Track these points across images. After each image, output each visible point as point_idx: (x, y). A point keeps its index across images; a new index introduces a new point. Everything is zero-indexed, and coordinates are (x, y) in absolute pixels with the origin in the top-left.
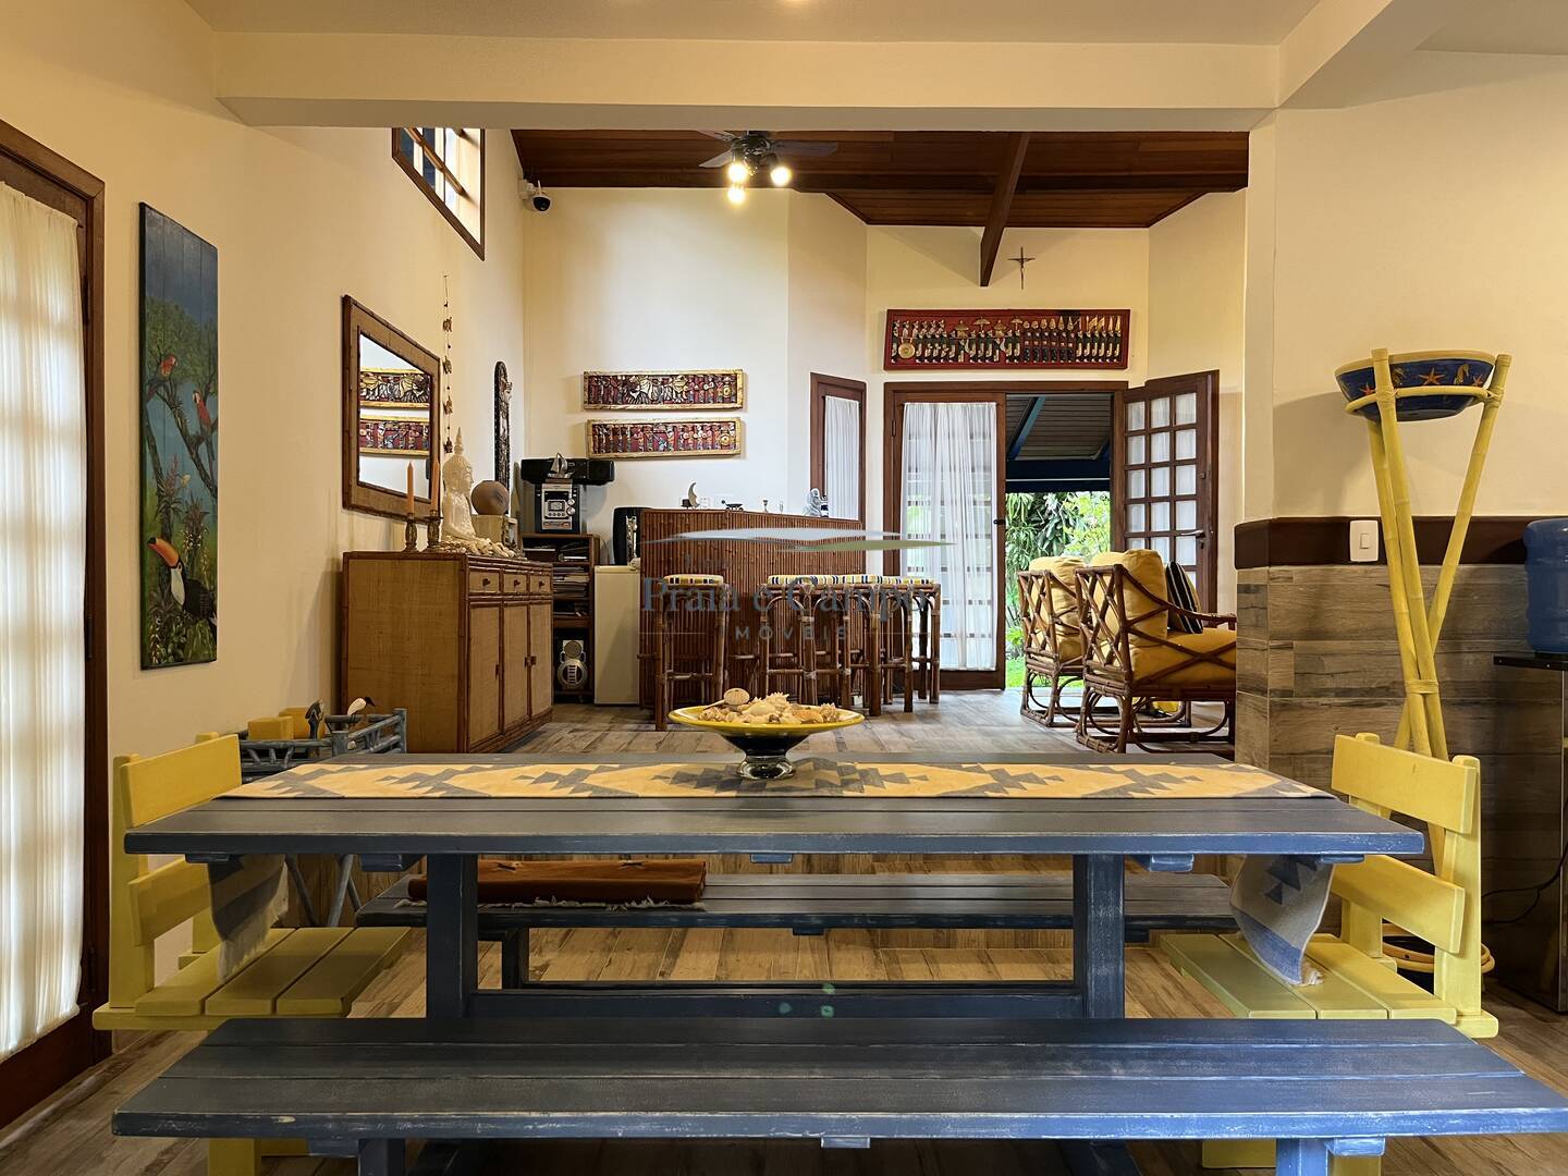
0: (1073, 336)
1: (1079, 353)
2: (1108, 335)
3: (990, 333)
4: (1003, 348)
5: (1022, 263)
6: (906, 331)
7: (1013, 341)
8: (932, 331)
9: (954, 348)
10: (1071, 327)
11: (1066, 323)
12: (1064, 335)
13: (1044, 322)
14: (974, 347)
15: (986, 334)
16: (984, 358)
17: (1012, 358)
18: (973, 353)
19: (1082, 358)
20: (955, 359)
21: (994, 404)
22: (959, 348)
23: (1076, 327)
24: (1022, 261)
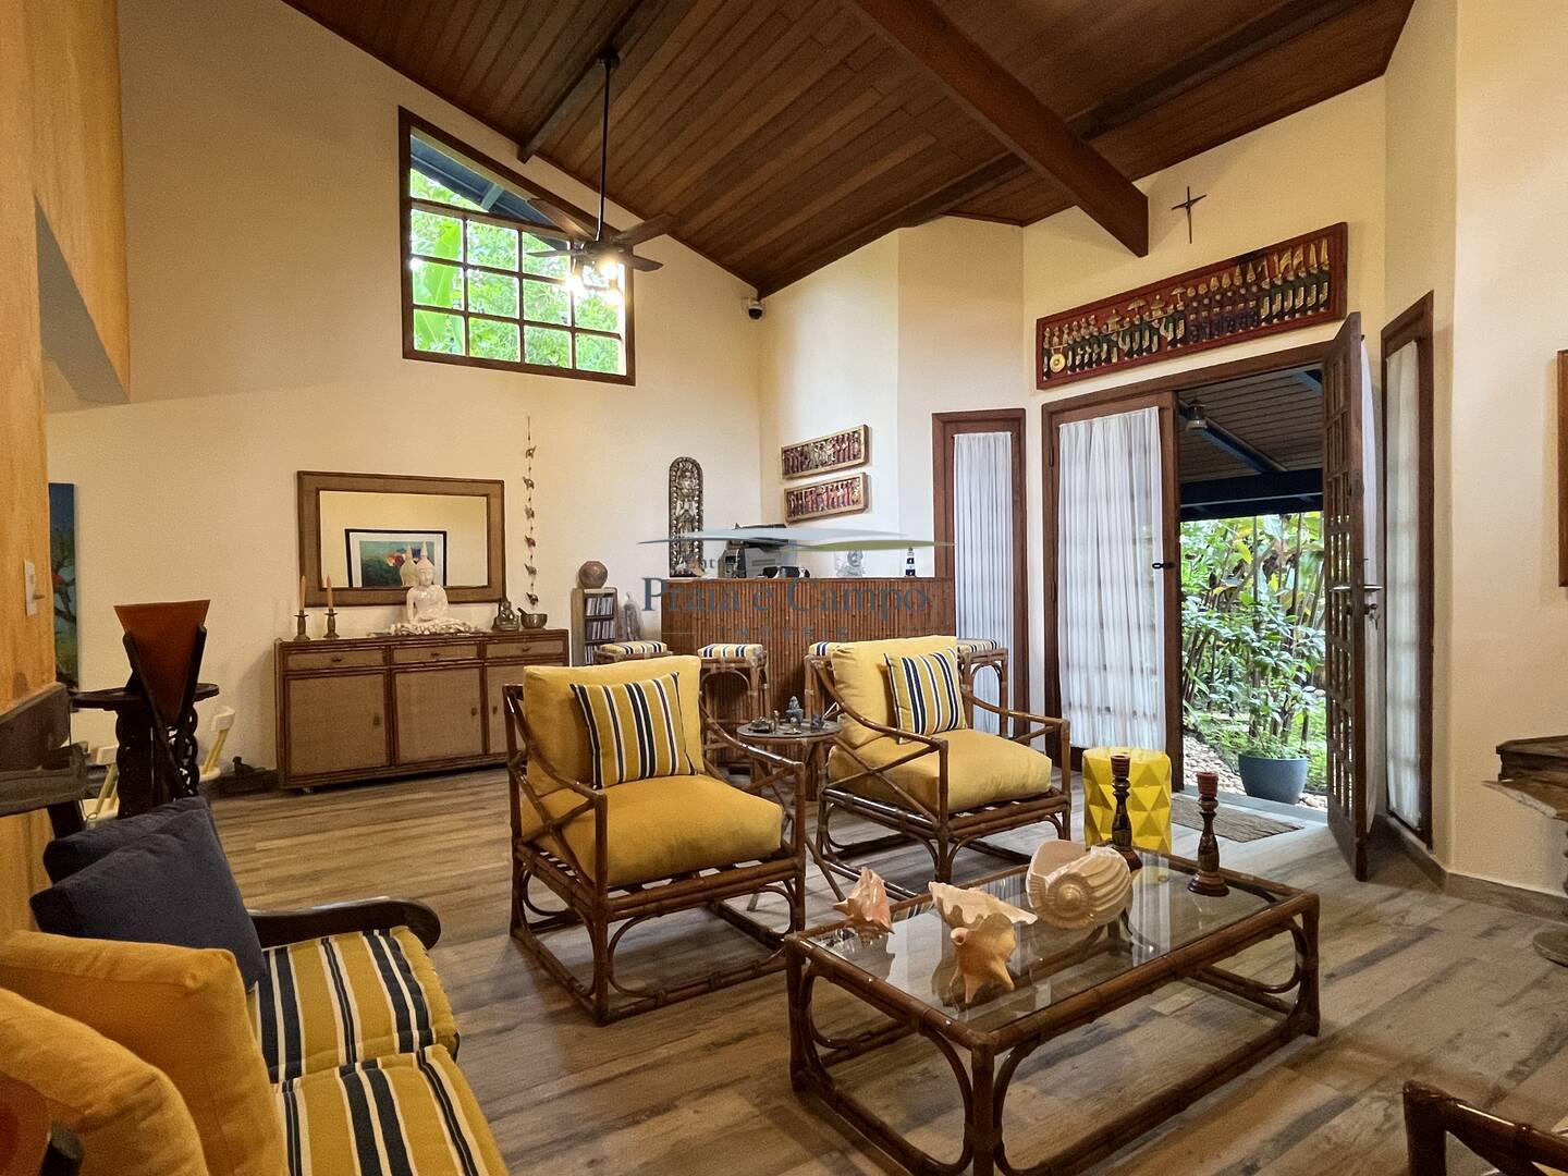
0: (1254, 289)
1: (1264, 313)
2: (1309, 274)
3: (1146, 317)
4: (1162, 332)
5: (1188, 208)
6: (1056, 339)
7: (1173, 319)
8: (1083, 331)
9: (1105, 347)
10: (1251, 277)
11: (1244, 274)
12: (1243, 291)
13: (1214, 281)
14: (1128, 340)
15: (1141, 318)
16: (1140, 351)
17: (1174, 342)
18: (1126, 348)
19: (1269, 318)
20: (1109, 359)
21: (1156, 409)
22: (1112, 345)
23: (1260, 277)
24: (1188, 205)
